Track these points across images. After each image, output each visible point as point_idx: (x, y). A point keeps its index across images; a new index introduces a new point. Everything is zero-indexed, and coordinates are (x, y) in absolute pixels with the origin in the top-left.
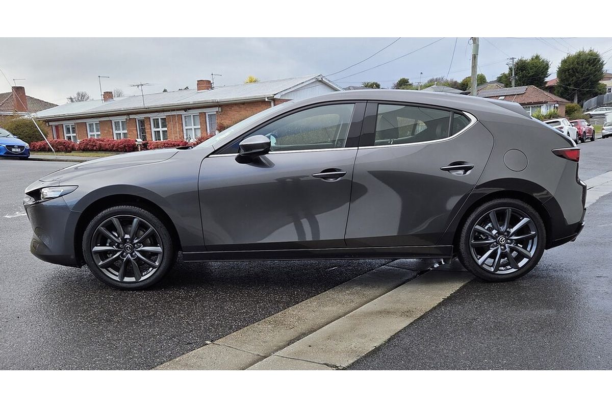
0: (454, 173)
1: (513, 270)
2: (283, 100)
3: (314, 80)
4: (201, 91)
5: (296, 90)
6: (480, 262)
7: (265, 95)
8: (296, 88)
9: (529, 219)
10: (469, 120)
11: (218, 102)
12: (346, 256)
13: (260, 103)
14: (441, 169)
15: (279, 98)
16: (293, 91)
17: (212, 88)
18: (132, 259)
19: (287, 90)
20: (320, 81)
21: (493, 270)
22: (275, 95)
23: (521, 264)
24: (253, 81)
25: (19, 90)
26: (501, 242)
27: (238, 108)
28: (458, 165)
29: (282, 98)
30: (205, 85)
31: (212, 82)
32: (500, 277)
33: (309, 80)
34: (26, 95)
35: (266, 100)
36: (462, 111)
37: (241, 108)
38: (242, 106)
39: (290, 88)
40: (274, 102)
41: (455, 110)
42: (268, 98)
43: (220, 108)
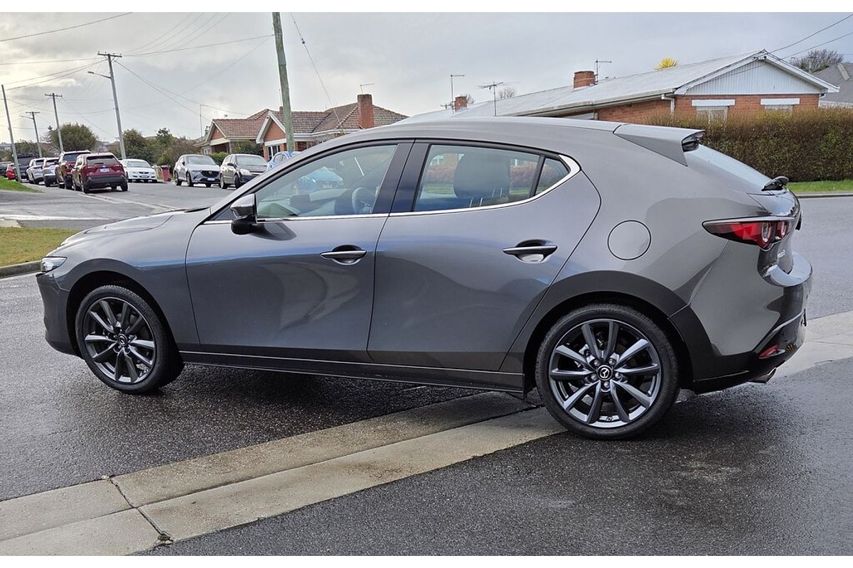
0: (527, 259)
1: (621, 423)
2: (689, 96)
3: (750, 60)
4: (578, 88)
5: (717, 79)
6: (566, 405)
7: (660, 91)
8: (716, 75)
9: (647, 342)
10: (568, 169)
11: (592, 105)
12: (377, 375)
13: (655, 103)
14: (504, 252)
15: (683, 93)
16: (710, 81)
17: (594, 83)
18: (125, 353)
19: (697, 80)
20: (762, 61)
21: (586, 420)
22: (677, 89)
23: (632, 416)
24: (667, 66)
25: (365, 99)
26: (603, 375)
27: (621, 113)
28: (532, 246)
29: (689, 94)
30: (585, 78)
31: (595, 74)
32: (598, 432)
33: (740, 62)
34: (373, 104)
35: (663, 98)
36: (558, 154)
37: (626, 112)
38: (628, 109)
39: (705, 77)
40: (676, 100)
41: (546, 153)
42: (665, 94)
43: (596, 114)
